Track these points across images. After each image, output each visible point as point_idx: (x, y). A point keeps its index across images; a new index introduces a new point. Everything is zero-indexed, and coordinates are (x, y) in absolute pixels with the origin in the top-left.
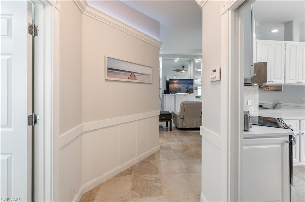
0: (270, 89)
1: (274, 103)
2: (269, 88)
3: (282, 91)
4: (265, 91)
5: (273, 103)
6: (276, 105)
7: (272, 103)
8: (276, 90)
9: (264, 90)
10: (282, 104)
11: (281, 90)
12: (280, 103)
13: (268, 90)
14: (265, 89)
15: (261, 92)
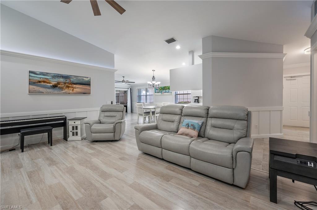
0: (74, 91)
2: (73, 90)
3: (92, 94)
4: (65, 93)
8: (84, 93)
9: (64, 91)
11: (90, 93)
13: (71, 92)
14: (66, 90)
15: (58, 94)
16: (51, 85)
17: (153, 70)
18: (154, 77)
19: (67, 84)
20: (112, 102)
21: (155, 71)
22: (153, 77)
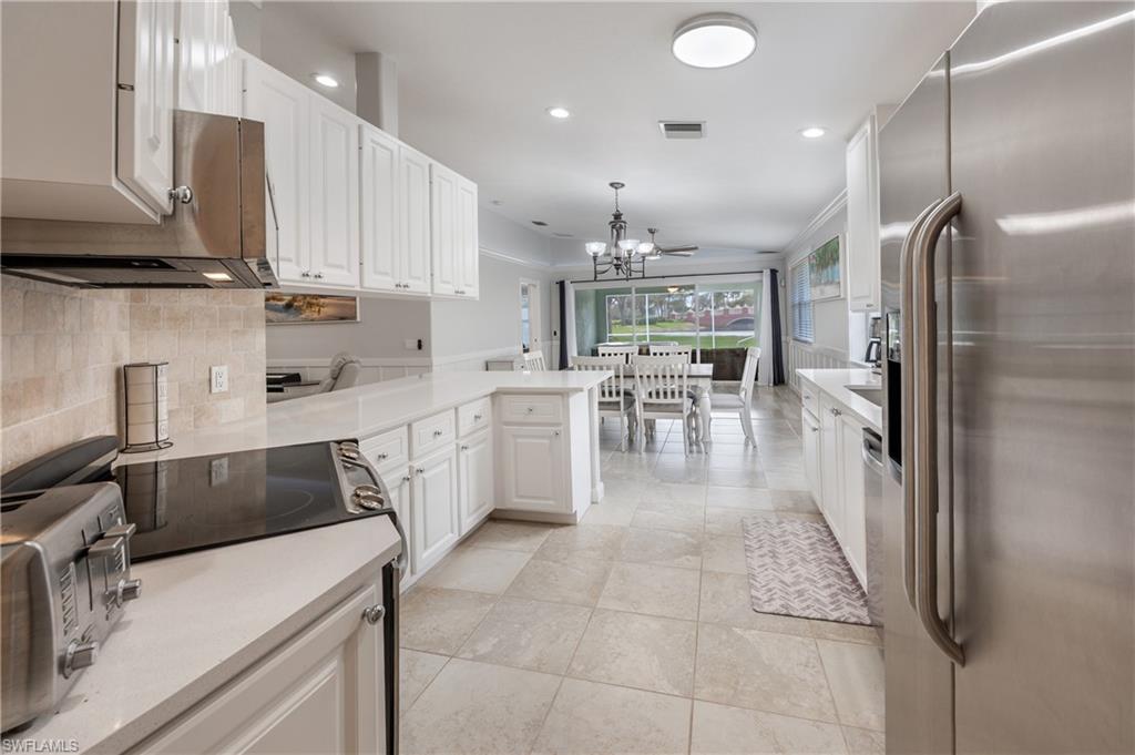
0: (322, 315)
1: (335, 364)
2: (319, 311)
3: (358, 319)
4: (306, 320)
5: (333, 362)
6: (341, 368)
7: (328, 361)
8: (342, 319)
9: (303, 316)
10: (356, 365)
11: (355, 318)
12: (352, 362)
13: (316, 315)
14: (307, 314)
15: (296, 323)
16: (284, 303)
17: (612, 185)
18: (618, 216)
19: (308, 299)
20: (420, 341)
21: (623, 185)
22: (612, 219)
